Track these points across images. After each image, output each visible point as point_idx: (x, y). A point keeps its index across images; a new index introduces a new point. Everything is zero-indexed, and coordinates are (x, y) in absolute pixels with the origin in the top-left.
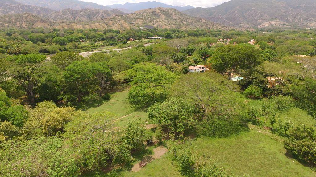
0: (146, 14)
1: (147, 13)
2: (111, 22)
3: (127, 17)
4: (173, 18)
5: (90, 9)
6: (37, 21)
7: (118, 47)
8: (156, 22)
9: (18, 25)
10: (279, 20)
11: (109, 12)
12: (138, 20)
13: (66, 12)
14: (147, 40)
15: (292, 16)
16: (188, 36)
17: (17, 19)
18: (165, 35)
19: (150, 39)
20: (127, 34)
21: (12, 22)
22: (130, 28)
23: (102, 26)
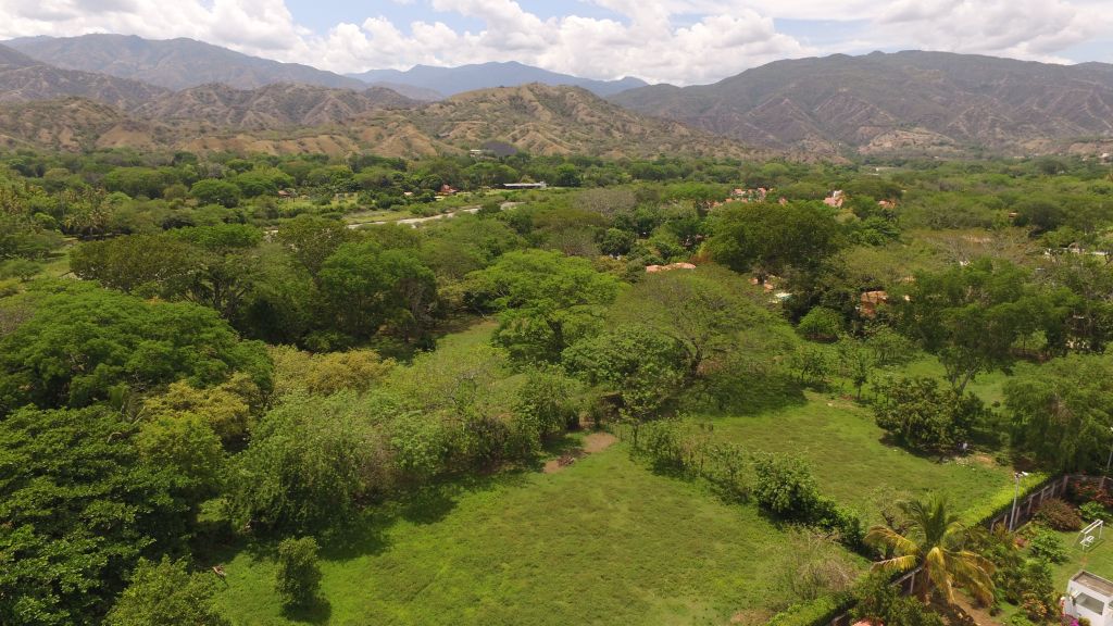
0: (489, 105)
1: (490, 101)
2: (372, 131)
3: (423, 113)
4: (579, 120)
5: (292, 86)
6: (113, 125)
7: (408, 213)
8: (524, 133)
9: (44, 140)
10: (928, 128)
11: (359, 97)
12: (464, 126)
13: (209, 95)
14: (498, 191)
15: (969, 117)
16: (634, 177)
17: (43, 117)
18: (557, 176)
19: (509, 188)
20: (434, 170)
21: (25, 129)
22: (438, 151)
23: (340, 144)
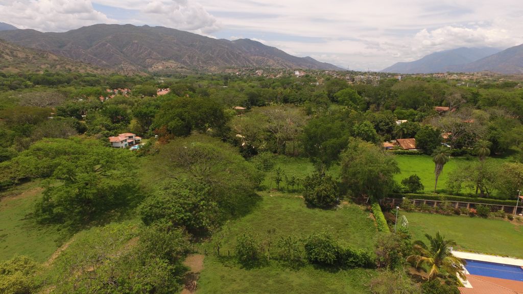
10: (175, 61)
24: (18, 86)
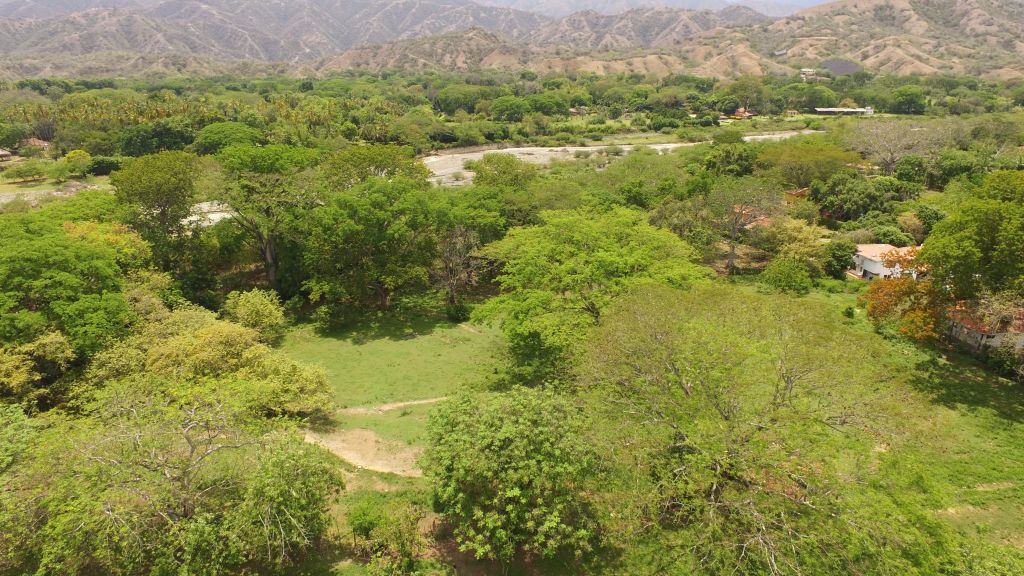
2: (702, 50)
5: (652, 9)
6: (492, 50)
11: (711, 17)
13: (580, 21)
17: (450, 45)
19: (821, 113)
22: (763, 70)
23: (666, 63)
24: (971, 107)
